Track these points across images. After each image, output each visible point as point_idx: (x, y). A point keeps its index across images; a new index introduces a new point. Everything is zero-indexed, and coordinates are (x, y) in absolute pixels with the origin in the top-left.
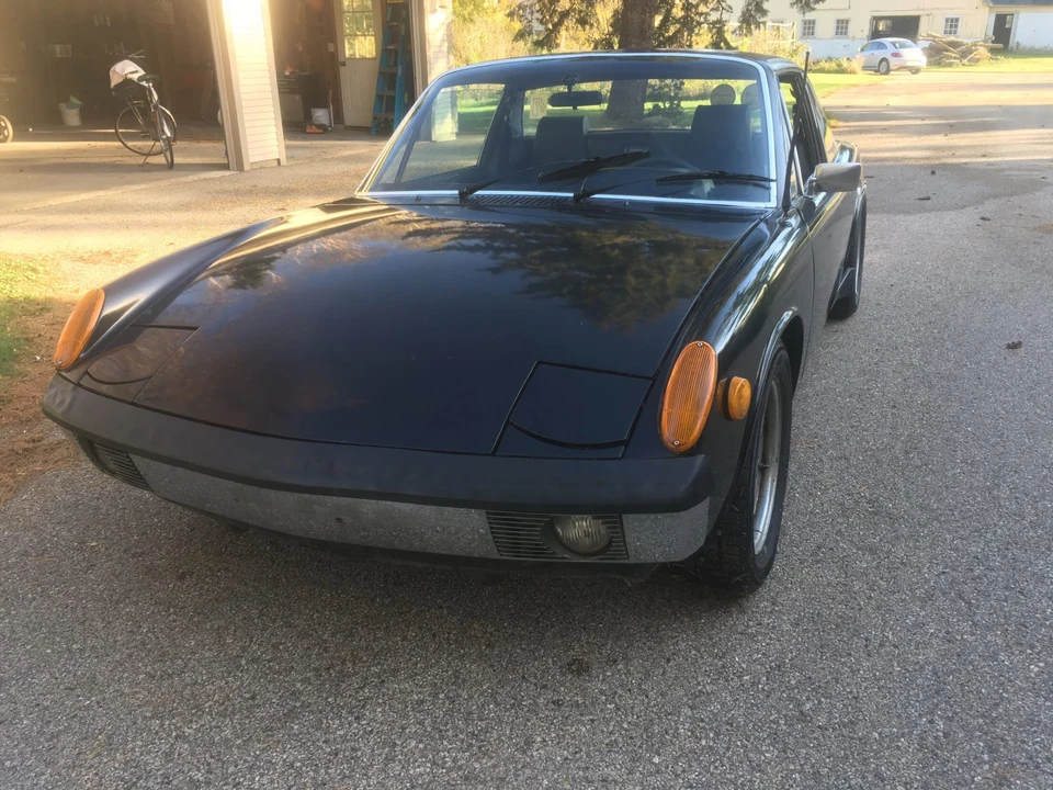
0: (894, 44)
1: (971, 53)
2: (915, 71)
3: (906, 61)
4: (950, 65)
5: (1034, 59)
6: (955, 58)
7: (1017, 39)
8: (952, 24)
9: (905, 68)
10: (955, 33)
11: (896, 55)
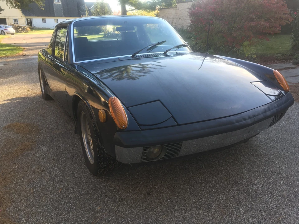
0: (4, 26)
1: (25, 29)
2: (13, 34)
3: (10, 31)
4: (21, 32)
5: (41, 31)
6: (21, 30)
7: (34, 26)
8: (16, 21)
9: (10, 33)
10: (18, 23)
11: (6, 29)
